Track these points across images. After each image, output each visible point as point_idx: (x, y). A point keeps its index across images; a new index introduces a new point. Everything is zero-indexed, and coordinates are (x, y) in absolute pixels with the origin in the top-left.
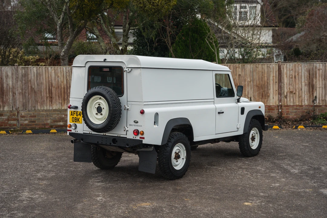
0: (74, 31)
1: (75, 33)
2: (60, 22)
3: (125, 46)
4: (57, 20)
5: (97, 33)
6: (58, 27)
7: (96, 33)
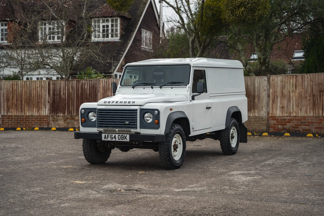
0: (202, 46)
1: (202, 48)
2: (191, 39)
3: (263, 59)
4: (189, 37)
5: (240, 48)
6: (190, 43)
7: (238, 48)
